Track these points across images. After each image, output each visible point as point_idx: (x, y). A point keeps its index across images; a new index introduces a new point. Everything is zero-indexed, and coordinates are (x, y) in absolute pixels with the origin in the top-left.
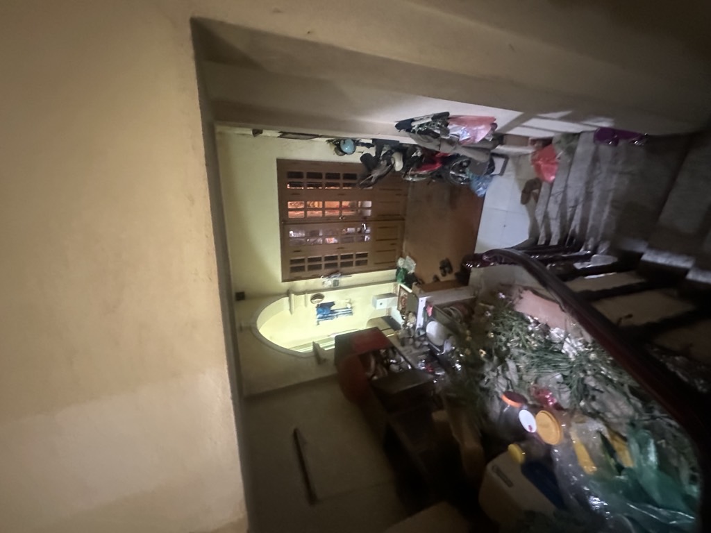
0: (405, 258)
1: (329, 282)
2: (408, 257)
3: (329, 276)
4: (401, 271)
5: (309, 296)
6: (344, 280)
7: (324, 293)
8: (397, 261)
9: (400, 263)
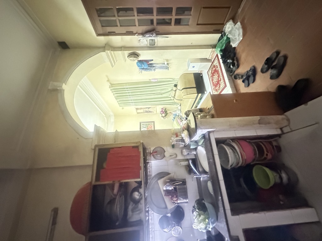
0: (235, 23)
1: (145, 40)
2: (239, 23)
3: (143, 34)
4: (225, 38)
5: (127, 53)
6: (160, 40)
7: (139, 52)
8: (226, 24)
9: (229, 27)
